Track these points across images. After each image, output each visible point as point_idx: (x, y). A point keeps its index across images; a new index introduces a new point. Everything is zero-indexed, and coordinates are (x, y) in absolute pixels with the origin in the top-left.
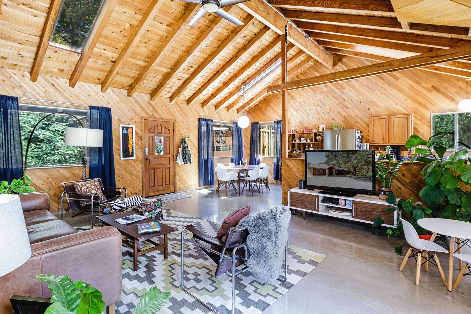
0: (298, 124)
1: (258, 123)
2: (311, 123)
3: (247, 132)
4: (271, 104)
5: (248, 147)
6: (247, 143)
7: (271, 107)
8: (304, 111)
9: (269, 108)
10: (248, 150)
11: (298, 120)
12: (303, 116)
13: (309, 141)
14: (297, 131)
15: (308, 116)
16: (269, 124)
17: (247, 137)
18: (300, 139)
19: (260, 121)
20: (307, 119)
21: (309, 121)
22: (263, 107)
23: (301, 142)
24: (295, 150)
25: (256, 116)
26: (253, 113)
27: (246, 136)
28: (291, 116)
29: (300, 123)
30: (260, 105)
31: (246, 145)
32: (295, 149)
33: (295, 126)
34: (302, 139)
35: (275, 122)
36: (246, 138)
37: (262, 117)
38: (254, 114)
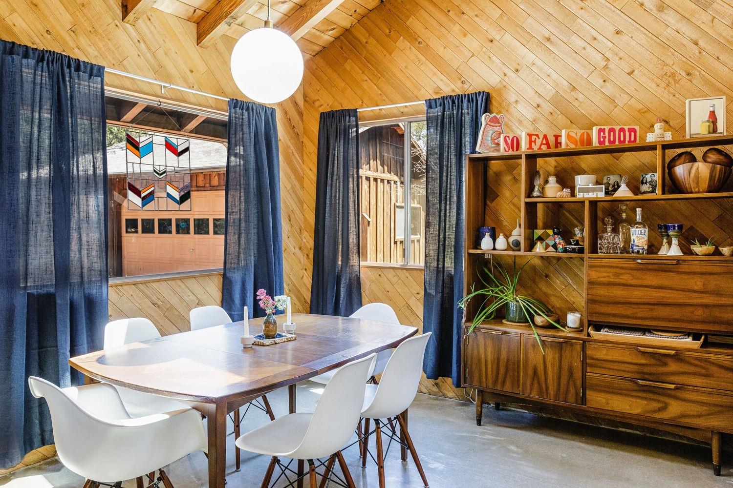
0: (547, 107)
1: (353, 113)
2: (622, 100)
3: (302, 157)
4: (413, 22)
5: (306, 219)
6: (301, 202)
7: (414, 39)
8: (582, 44)
9: (402, 43)
10: (305, 234)
11: (549, 91)
12: (576, 67)
13: (623, 192)
14: (552, 141)
15: (606, 67)
16: (403, 114)
17: (300, 179)
18: (565, 180)
19: (362, 107)
20: (598, 82)
21: (609, 90)
22: (372, 41)
23: (580, 196)
24: (541, 239)
25: (342, 84)
26: (329, 71)
27: (294, 170)
28: (511, 74)
29: (558, 101)
30: (361, 35)
31: (298, 212)
32: (538, 232)
33: (534, 122)
34: (581, 181)
35: (430, 104)
36: (296, 183)
37: (368, 85)
38: (334, 76)
